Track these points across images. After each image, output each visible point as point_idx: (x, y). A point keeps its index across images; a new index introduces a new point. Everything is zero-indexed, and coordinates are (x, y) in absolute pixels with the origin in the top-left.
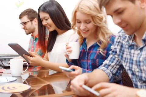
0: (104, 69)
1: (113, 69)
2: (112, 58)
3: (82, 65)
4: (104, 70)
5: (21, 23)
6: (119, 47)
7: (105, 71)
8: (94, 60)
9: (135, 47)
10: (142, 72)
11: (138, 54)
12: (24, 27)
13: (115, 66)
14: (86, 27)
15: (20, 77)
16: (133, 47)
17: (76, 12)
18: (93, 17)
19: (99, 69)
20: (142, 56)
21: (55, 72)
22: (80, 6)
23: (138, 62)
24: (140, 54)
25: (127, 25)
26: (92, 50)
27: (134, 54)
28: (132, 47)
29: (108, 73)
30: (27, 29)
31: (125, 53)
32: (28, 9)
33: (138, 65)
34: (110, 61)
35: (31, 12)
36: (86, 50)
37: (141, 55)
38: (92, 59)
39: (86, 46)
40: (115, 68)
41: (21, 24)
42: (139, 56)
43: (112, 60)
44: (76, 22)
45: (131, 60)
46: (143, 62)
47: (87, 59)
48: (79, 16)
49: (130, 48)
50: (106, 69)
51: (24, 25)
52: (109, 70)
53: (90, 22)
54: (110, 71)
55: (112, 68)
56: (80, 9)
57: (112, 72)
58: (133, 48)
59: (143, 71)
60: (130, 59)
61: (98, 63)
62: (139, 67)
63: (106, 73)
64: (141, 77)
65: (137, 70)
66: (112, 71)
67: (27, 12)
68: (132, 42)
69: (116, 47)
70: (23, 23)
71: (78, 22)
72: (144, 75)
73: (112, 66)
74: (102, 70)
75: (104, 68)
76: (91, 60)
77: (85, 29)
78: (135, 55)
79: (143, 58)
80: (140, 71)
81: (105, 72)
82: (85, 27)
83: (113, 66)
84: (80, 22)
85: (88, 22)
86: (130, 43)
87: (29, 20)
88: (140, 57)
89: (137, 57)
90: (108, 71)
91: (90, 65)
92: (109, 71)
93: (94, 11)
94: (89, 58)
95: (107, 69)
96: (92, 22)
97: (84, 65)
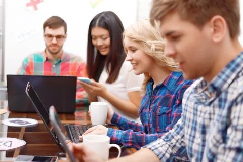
60: (193, 121)
63: (156, 154)
74: (150, 149)
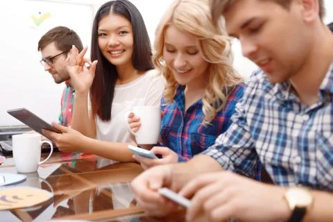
0: (215, 154)
1: (235, 156)
2: (235, 132)
3: (172, 144)
4: (216, 156)
5: (43, 60)
6: (253, 109)
7: (219, 160)
8: (196, 136)
9: (296, 107)
10: (308, 166)
11: (304, 123)
12: (49, 68)
13: (241, 151)
14: (187, 62)
15: (35, 173)
16: (292, 106)
17: (166, 27)
18: (203, 41)
19: (205, 154)
20: (314, 128)
21: (112, 162)
22: (176, 15)
23: (303, 141)
24: (309, 123)
25: (270, 59)
26: (195, 113)
27: (294, 122)
28: (289, 106)
29: (225, 162)
30: (56, 72)
31: (266, 120)
32: (56, 29)
33: (302, 149)
34: (231, 138)
35: (64, 35)
36: (181, 112)
37: (311, 125)
38: (192, 134)
39: (184, 103)
40: (242, 154)
41: (43, 62)
42: (306, 127)
43: (235, 137)
44: (165, 49)
45: (282, 136)
46: (316, 141)
47: (183, 132)
48: (173, 36)
49: (284, 109)
50: (220, 154)
51: (50, 63)
52: (227, 156)
53: (196, 53)
54: (230, 159)
55: (235, 153)
56: (176, 21)
57: (233, 162)
58: (291, 110)
59: (313, 164)
60: (279, 135)
61: (205, 142)
62: (303, 153)
63: (221, 164)
64: (307, 176)
65: (298, 159)
66: (233, 158)
67: (54, 34)
68: (289, 95)
69: (246, 108)
70: (47, 58)
71: (168, 51)
72: (313, 172)
73: (235, 150)
74: (212, 156)
75: (215, 151)
76: (190, 136)
77: (185, 66)
78: (297, 126)
79: (316, 131)
80: (304, 162)
81: (219, 162)
82: (185, 63)
83: (237, 151)
84: (173, 51)
85: (191, 51)
86: (284, 97)
87: (60, 52)
88: (308, 130)
89: (301, 130)
90: (225, 158)
91: (187, 145)
92: (227, 159)
93: (206, 27)
94: (186, 130)
95: (224, 154)
96: (201, 53)
97: (176, 144)
